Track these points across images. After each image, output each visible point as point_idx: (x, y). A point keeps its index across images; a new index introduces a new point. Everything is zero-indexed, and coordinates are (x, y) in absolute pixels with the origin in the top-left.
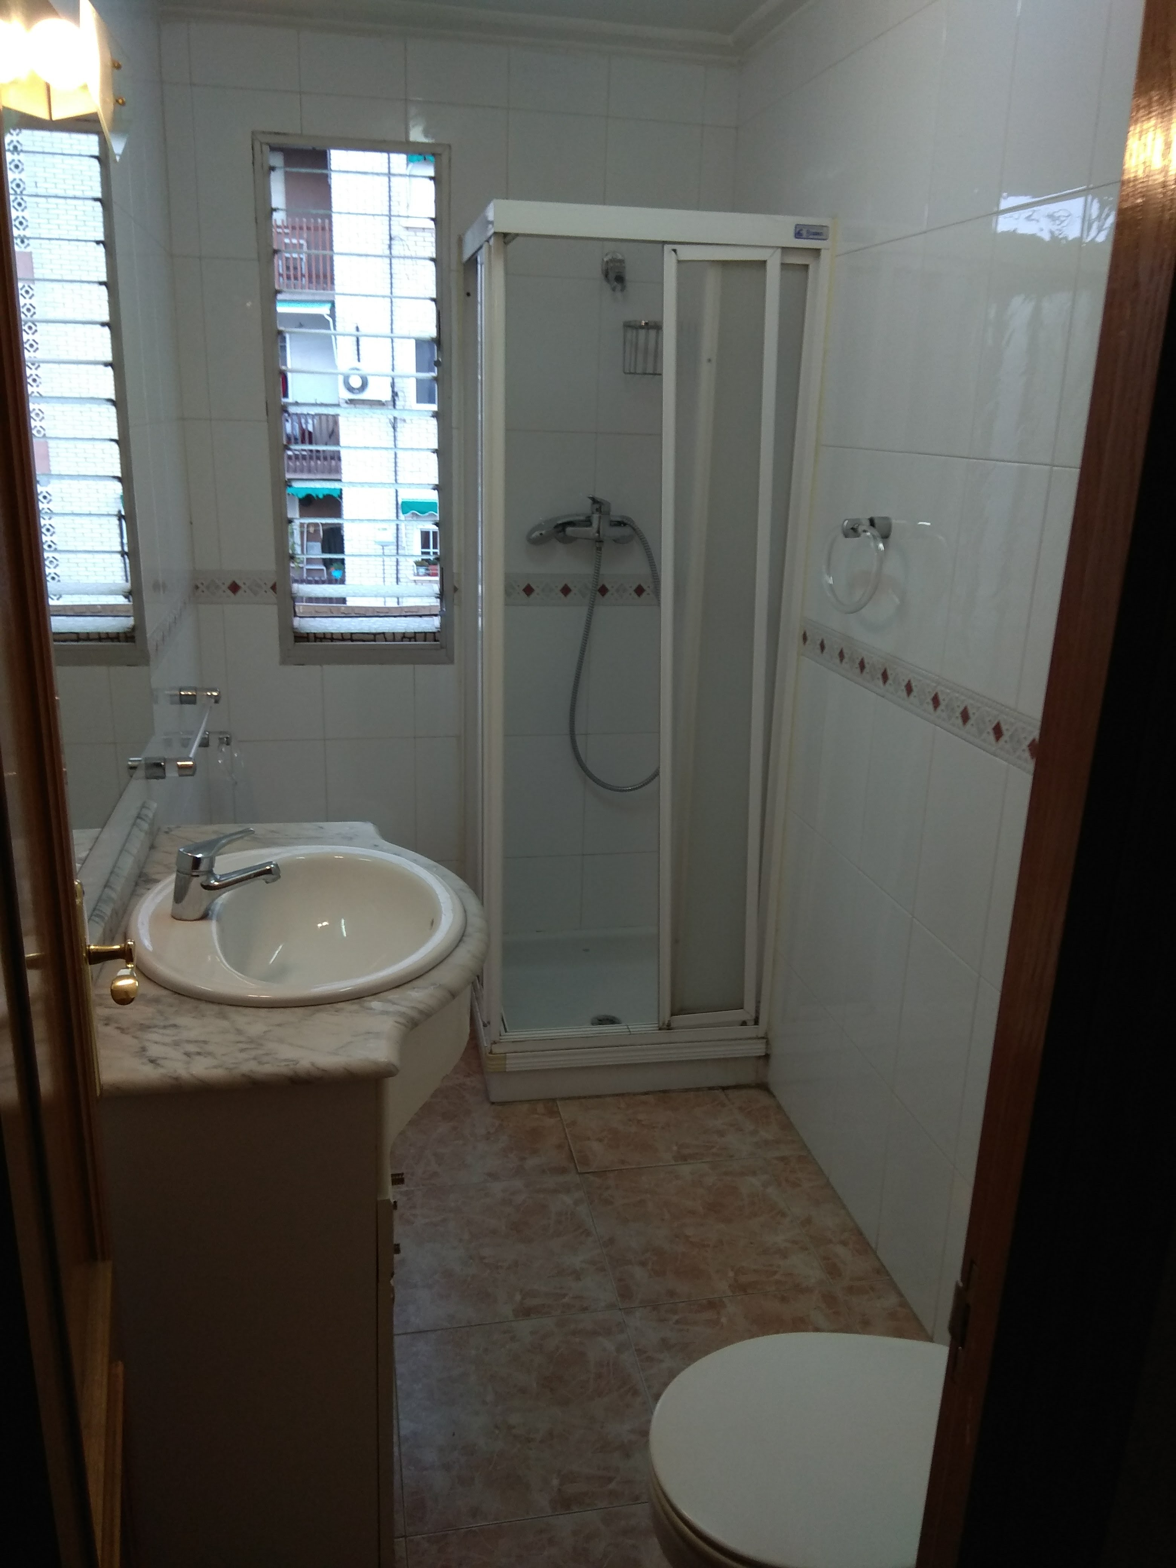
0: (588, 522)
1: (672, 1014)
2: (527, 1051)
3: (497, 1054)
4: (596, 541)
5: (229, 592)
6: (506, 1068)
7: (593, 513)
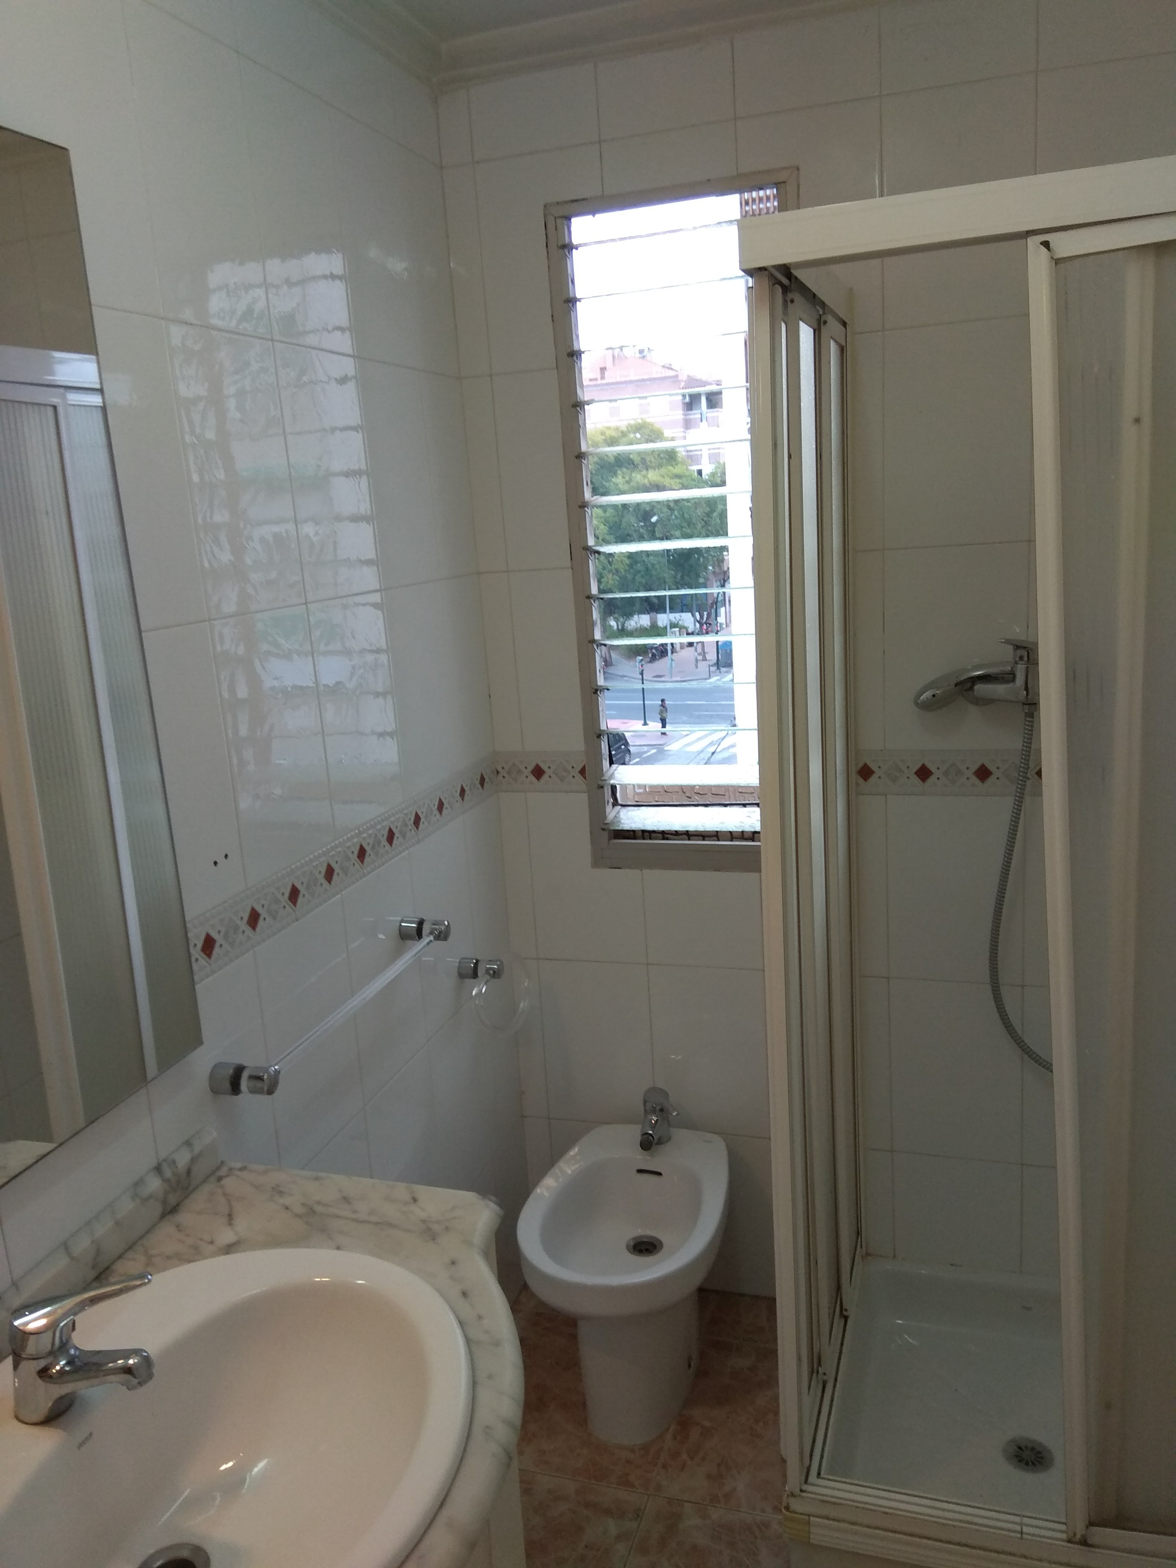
0: (1008, 677)
1: (1091, 1524)
2: (844, 1521)
3: (797, 1513)
4: (1024, 704)
5: (532, 778)
6: (809, 1538)
7: (1016, 663)
